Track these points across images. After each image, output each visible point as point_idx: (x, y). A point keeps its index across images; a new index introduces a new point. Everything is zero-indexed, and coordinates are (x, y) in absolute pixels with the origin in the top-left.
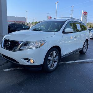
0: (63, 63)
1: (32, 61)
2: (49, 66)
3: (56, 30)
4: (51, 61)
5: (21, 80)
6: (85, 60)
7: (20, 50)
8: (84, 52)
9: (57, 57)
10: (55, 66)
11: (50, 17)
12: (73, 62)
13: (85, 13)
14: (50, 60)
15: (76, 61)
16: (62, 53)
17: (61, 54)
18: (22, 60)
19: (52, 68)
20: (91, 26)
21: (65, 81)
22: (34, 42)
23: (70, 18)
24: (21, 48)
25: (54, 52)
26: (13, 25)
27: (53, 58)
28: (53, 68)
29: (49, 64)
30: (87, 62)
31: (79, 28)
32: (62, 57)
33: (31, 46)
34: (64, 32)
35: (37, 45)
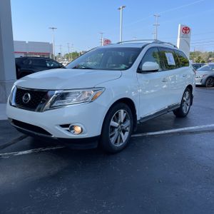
0: (140, 135)
1: (78, 129)
2: (113, 140)
3: (123, 66)
4: (116, 130)
5: (57, 170)
6: (186, 129)
7: (51, 107)
8: (185, 112)
9: (128, 122)
10: (124, 141)
11: (107, 42)
12: (163, 132)
13: (186, 30)
14: (113, 128)
15: (167, 132)
16: (137, 113)
17: (136, 116)
18: (57, 127)
19: (119, 145)
20: (200, 58)
21: (147, 168)
22: (81, 91)
23: (151, 42)
24: (54, 105)
25: (122, 111)
26: (24, 62)
27: (121, 123)
28: (121, 144)
29: (112, 136)
30: (191, 133)
31: (171, 61)
32: (138, 123)
33: (74, 100)
34: (139, 71)
35: (87, 96)
